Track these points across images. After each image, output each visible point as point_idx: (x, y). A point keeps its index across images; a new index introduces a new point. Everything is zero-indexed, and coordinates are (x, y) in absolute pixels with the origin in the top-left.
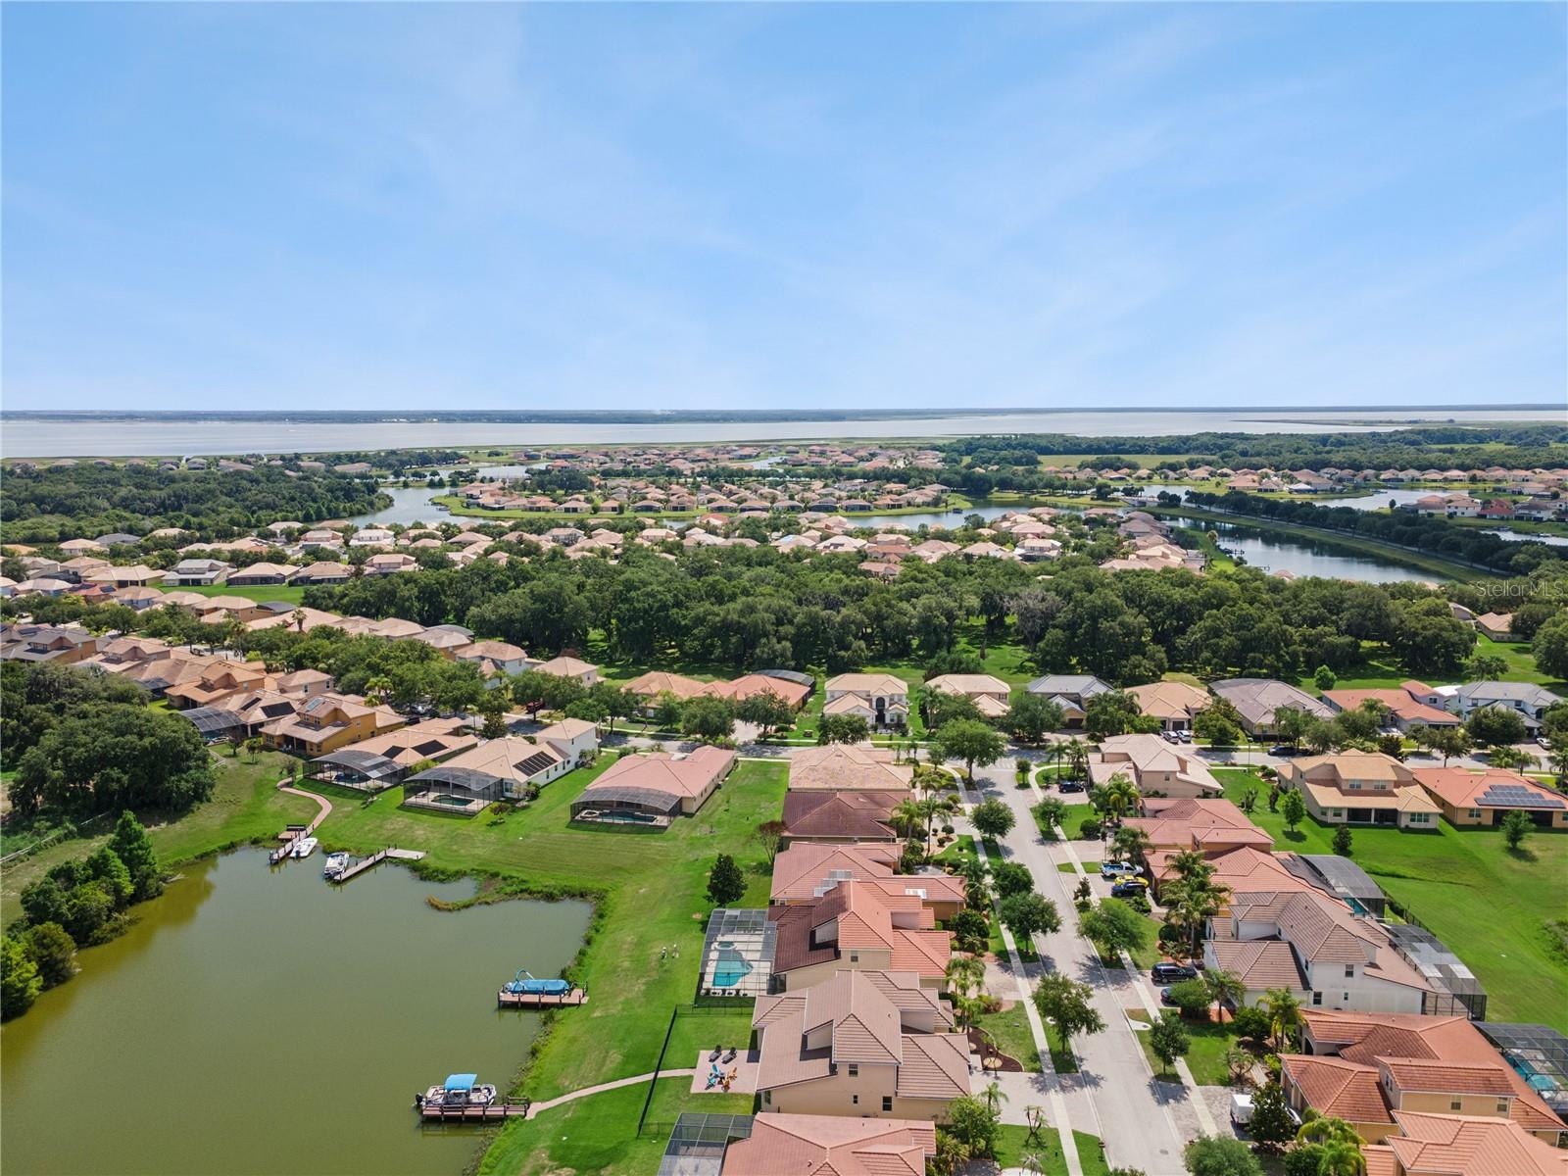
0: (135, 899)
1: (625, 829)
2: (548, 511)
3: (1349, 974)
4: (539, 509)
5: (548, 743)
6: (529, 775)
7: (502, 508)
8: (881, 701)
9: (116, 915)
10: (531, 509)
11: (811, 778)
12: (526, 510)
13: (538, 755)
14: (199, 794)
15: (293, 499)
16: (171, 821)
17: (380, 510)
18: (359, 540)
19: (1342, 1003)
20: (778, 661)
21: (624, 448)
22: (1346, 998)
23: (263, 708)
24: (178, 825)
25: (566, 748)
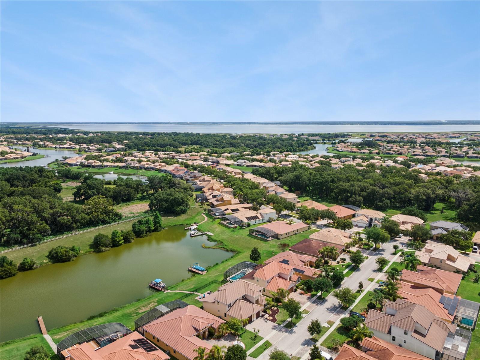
0: (154, 231)
1: (259, 239)
2: (356, 153)
3: (406, 333)
4: (353, 152)
5: (260, 214)
6: (248, 220)
7: (342, 151)
8: (371, 219)
9: (148, 233)
10: (351, 152)
11: (317, 236)
12: (349, 152)
13: (255, 216)
14: (183, 212)
15: (286, 146)
16: (174, 217)
17: (309, 150)
18: (289, 158)
19: (403, 344)
20: (357, 203)
21: (406, 134)
22: (405, 342)
23: (213, 196)
24: (175, 218)
25: (264, 216)
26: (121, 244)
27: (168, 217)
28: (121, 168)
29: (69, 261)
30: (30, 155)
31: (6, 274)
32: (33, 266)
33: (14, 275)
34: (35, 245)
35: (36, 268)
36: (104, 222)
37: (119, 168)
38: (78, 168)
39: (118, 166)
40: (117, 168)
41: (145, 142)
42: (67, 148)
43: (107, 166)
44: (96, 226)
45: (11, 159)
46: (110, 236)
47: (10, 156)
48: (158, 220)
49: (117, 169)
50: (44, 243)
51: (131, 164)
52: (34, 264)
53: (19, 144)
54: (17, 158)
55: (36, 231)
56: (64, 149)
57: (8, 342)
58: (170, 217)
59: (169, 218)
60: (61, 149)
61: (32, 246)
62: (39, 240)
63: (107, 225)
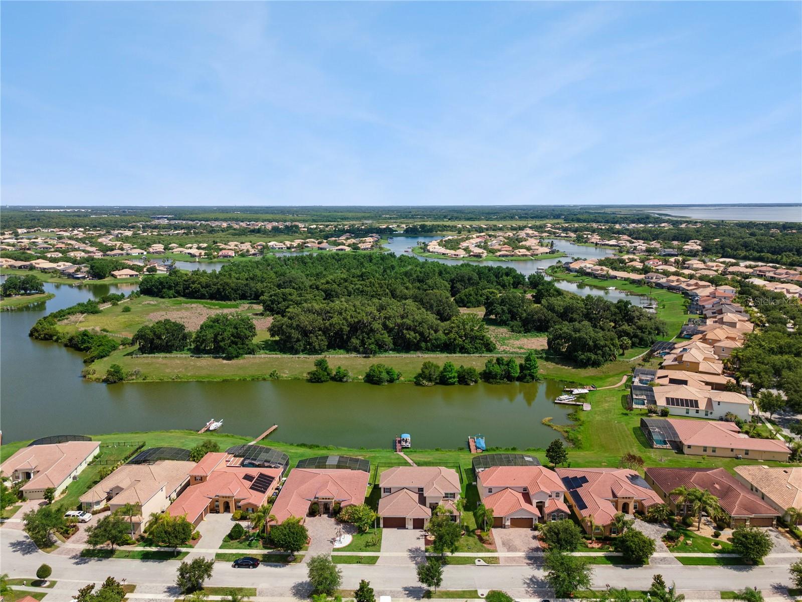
0: (517, 379)
5: (709, 399)
13: (691, 400)
16: (574, 368)
25: (715, 405)
26: (453, 384)
27: (563, 365)
28: (633, 282)
29: (379, 384)
30: (547, 253)
31: (315, 378)
32: (343, 378)
33: (322, 382)
34: (369, 357)
35: (346, 381)
36: (463, 350)
37: (630, 283)
38: (575, 276)
39: (628, 278)
40: (626, 282)
41: (745, 242)
42: (611, 246)
43: (616, 277)
44: (450, 353)
45: (519, 256)
46: (441, 369)
47: (519, 252)
48: (529, 364)
49: (625, 284)
50: (378, 357)
51: (652, 278)
52: (345, 376)
53: (562, 237)
54: (526, 255)
55: (373, 340)
56: (606, 247)
57: (229, 435)
58: (566, 368)
59: (564, 367)
60: (604, 247)
61: (365, 357)
62: (374, 353)
63: (466, 355)
